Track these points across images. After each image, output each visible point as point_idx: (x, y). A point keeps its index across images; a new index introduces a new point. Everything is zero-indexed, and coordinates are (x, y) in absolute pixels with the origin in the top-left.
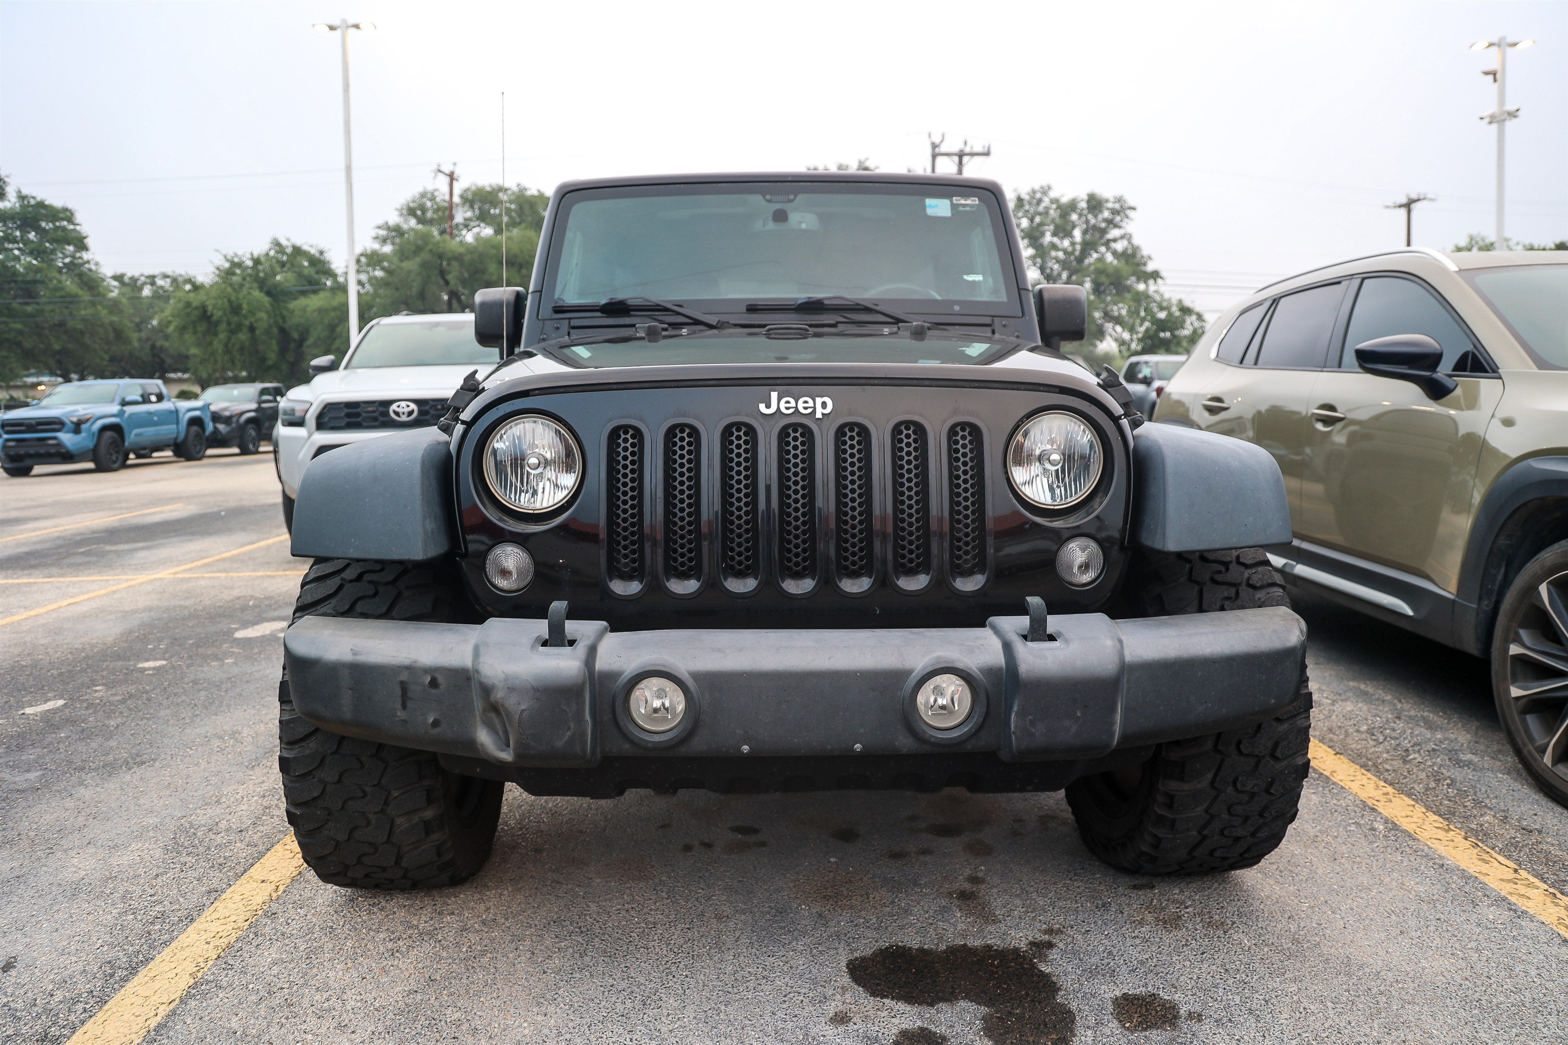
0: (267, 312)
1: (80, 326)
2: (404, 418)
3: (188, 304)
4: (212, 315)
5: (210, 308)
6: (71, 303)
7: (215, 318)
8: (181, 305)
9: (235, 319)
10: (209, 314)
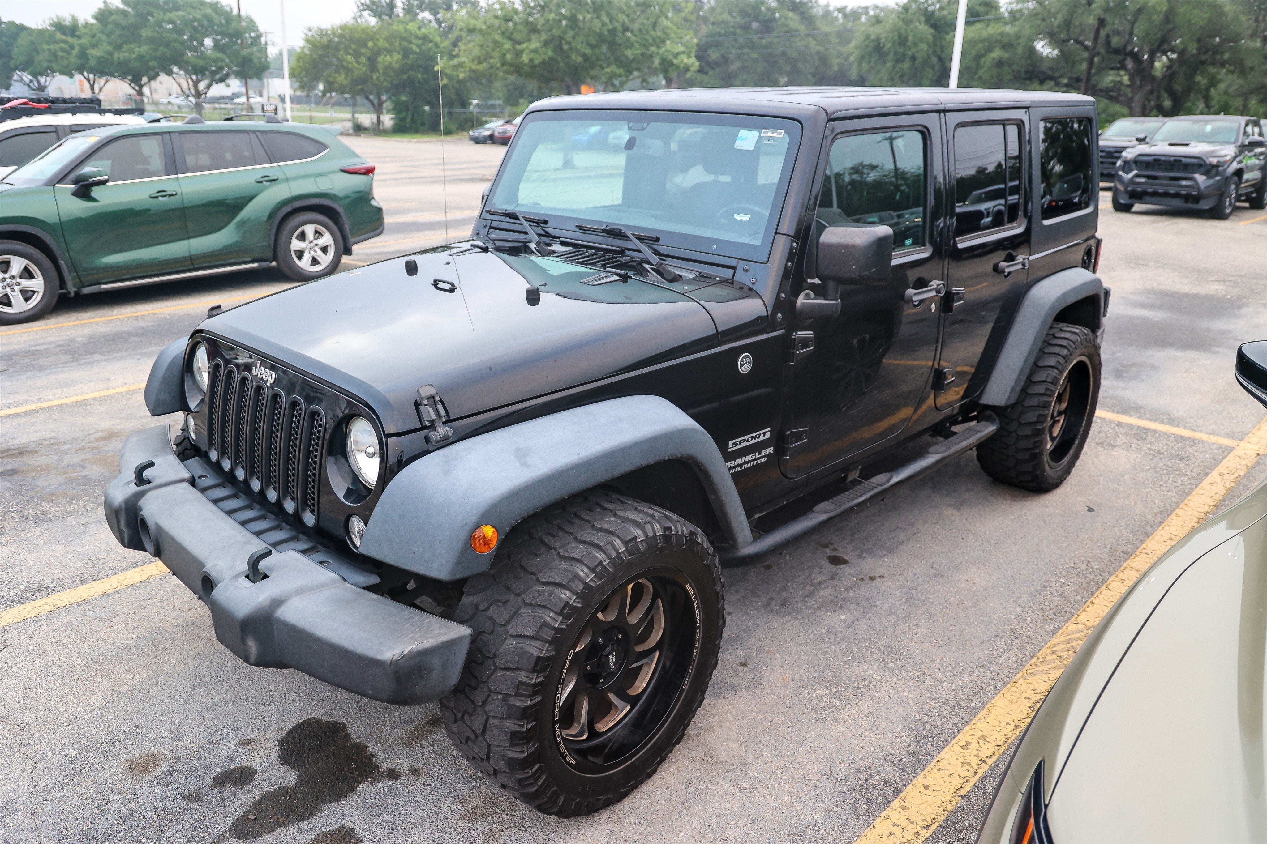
0: (928, 43)
1: (795, 55)
3: (868, 37)
4: (884, 46)
5: (883, 41)
6: (793, 36)
7: (885, 49)
8: (862, 38)
9: (901, 50)
10: (881, 45)
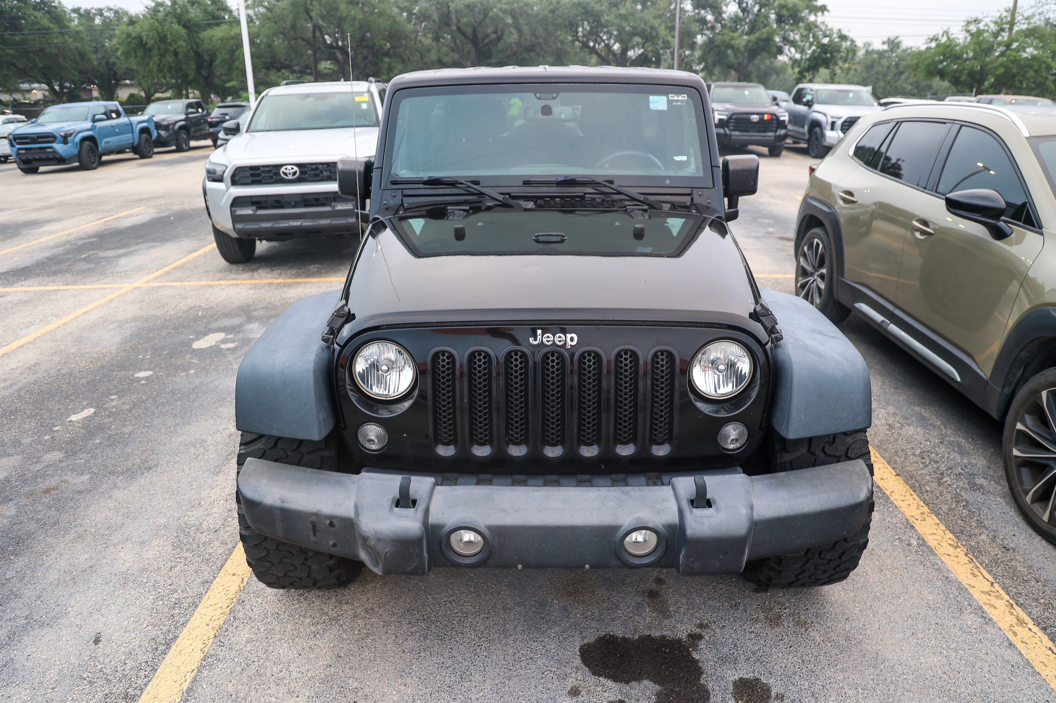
0: (185, 41)
1: (55, 51)
2: (290, 177)
5: (145, 38)
6: (46, 34)
8: (124, 36)
9: (163, 46)
10: (144, 42)
